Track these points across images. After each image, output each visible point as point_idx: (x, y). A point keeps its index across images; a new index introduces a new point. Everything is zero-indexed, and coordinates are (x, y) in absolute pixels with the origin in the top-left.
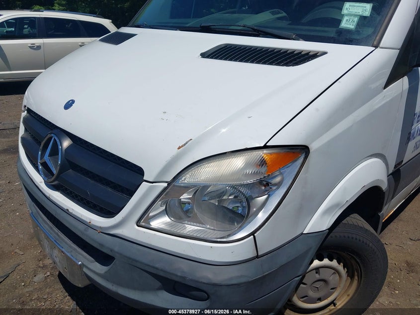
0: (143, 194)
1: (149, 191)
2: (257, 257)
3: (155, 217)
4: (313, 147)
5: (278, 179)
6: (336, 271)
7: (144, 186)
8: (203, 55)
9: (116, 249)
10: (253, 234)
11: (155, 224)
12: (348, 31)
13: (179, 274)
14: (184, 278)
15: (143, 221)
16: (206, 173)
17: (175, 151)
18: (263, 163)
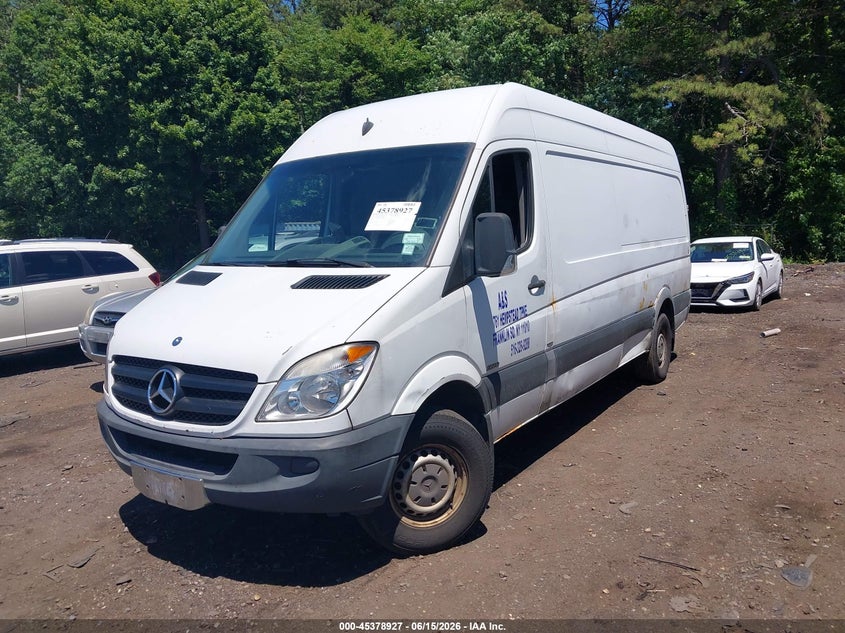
0: (259, 395)
1: (263, 391)
2: (353, 429)
3: (269, 412)
4: (382, 342)
5: (360, 368)
6: (443, 467)
7: (259, 388)
8: (293, 287)
9: (239, 446)
10: (346, 408)
11: (269, 417)
12: (407, 256)
13: (294, 449)
14: (298, 451)
15: (260, 417)
16: (304, 371)
17: (280, 357)
18: (345, 357)
